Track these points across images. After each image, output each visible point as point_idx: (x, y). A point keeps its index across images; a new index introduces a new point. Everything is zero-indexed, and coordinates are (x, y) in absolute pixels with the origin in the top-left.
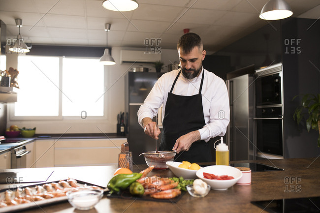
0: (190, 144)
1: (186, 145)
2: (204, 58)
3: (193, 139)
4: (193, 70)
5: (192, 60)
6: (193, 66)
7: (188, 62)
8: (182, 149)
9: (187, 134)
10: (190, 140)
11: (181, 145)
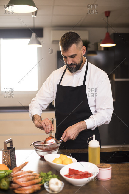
0: (77, 134)
1: (72, 135)
2: (84, 53)
3: (79, 128)
4: (74, 64)
5: (72, 57)
6: (73, 61)
7: (68, 58)
8: (68, 138)
9: (75, 125)
10: (76, 130)
11: (68, 135)
